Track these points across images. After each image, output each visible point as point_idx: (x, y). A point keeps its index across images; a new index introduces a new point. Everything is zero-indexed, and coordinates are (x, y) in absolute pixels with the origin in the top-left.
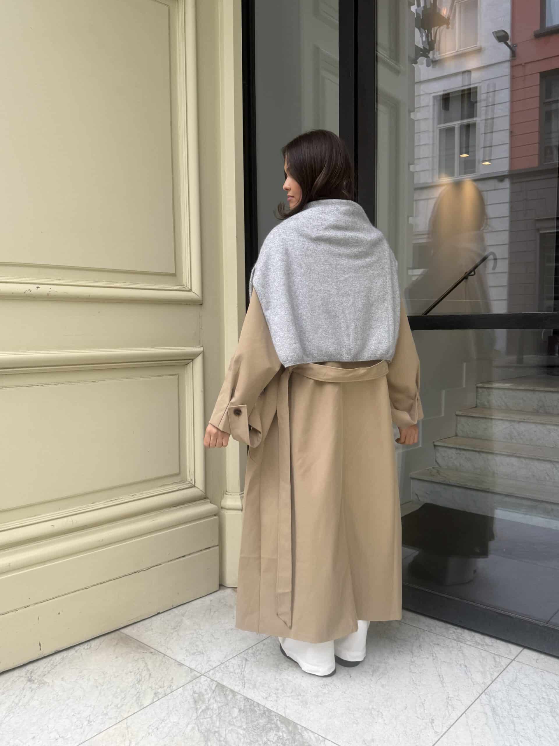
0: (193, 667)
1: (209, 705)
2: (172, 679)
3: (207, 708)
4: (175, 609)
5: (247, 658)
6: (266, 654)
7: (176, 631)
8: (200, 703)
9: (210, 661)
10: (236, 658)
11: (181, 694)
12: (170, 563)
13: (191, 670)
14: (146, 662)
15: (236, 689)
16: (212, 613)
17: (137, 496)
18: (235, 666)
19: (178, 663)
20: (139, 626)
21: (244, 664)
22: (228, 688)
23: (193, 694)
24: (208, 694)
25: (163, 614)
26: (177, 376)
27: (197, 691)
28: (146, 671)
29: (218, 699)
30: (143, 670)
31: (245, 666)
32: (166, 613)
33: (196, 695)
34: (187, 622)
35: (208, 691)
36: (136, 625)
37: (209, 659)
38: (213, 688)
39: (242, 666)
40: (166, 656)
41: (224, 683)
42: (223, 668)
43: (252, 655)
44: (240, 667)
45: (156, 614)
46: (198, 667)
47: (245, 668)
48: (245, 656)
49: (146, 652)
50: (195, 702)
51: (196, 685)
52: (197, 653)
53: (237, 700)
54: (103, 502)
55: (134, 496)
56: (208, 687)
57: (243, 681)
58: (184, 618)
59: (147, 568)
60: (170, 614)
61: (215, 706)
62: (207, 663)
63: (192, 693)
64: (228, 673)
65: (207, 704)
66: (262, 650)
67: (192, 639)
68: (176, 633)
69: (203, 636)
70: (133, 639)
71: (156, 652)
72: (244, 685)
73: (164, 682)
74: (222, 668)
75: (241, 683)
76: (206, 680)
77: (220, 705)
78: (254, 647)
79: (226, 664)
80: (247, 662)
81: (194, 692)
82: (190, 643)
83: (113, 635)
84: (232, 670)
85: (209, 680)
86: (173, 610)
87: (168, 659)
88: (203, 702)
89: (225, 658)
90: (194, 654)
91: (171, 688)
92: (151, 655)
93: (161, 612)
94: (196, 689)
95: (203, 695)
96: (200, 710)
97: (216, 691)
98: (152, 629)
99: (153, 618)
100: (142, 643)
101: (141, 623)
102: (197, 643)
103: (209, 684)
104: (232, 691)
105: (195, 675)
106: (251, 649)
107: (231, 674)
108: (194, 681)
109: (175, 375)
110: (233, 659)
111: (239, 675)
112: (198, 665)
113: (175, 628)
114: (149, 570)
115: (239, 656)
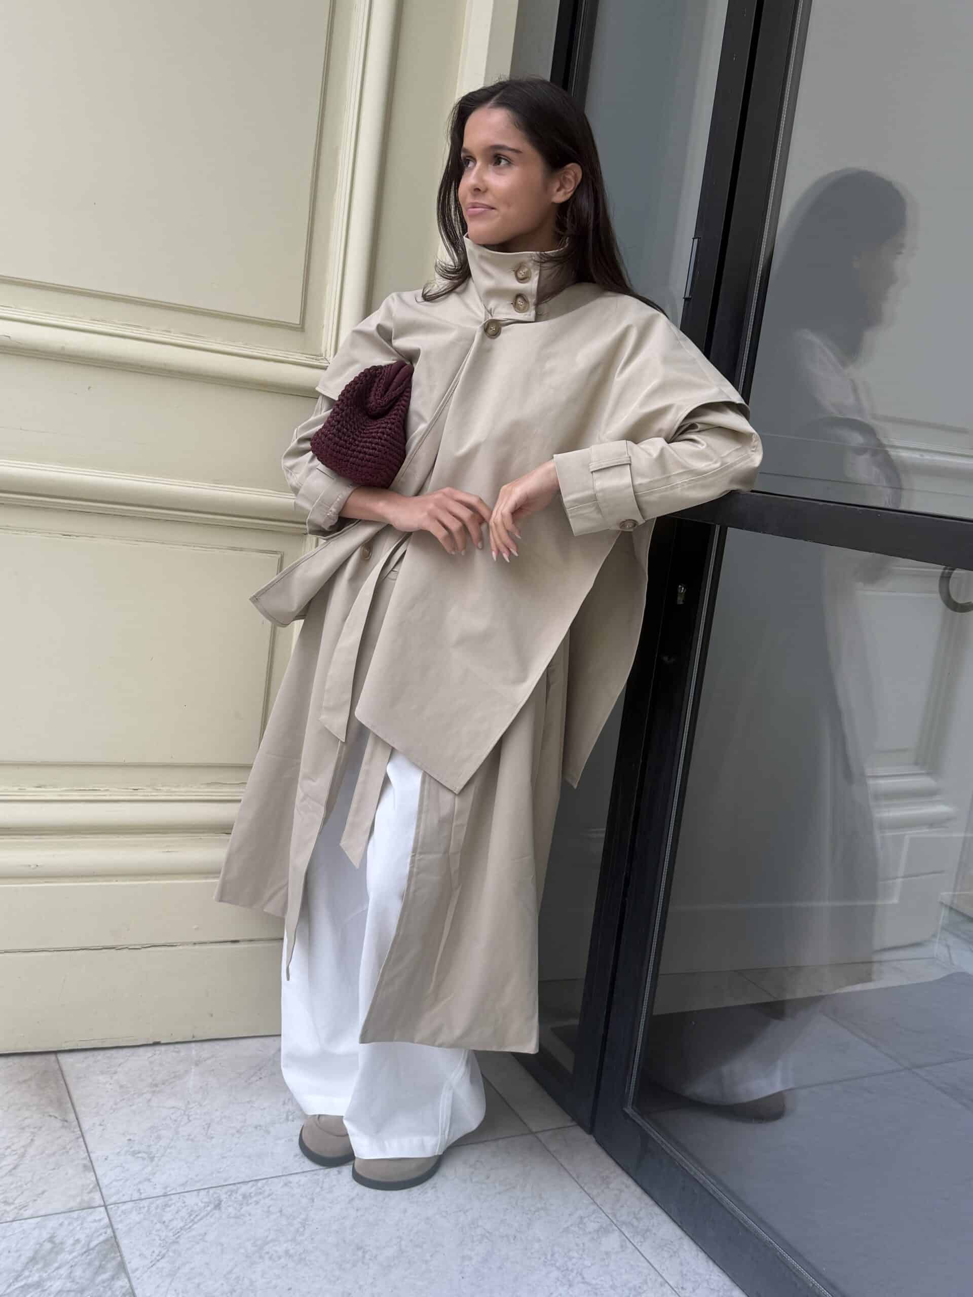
0: (104, 1182)
1: (49, 1278)
2: (43, 1192)
3: (38, 1285)
4: (199, 1044)
5: (223, 1205)
6: (269, 1207)
7: (154, 1092)
8: (39, 1266)
9: (149, 1180)
10: (203, 1193)
11: (24, 1231)
12: (197, 947)
13: (94, 1187)
14: (35, 1138)
15: (133, 1262)
16: (254, 1079)
17: (142, 794)
18: (184, 1210)
19: (87, 1162)
20: (99, 1058)
21: (202, 1214)
22: (121, 1256)
23: (44, 1242)
24: (71, 1252)
25: (163, 1048)
26: (279, 556)
27: (57, 1240)
28: (16, 1156)
29: (78, 1272)
30: (14, 1153)
31: (201, 1219)
32: (171, 1047)
33: (48, 1246)
34: (192, 1081)
35: (78, 1247)
36: (96, 1053)
37: (151, 1177)
38: (92, 1245)
39: (197, 1216)
40: (81, 1139)
41: (124, 1243)
42: (157, 1208)
43: (240, 1198)
44: (191, 1215)
45: (151, 1042)
46: (114, 1183)
47: (196, 1223)
48: (223, 1197)
49: (57, 1115)
50: (33, 1260)
51: (69, 1224)
52: (140, 1155)
53: (110, 1289)
54: (58, 789)
55: (135, 793)
56: (87, 1236)
57: (164, 1251)
58: (194, 1069)
59: (139, 945)
60: (178, 1052)
61: (57, 1285)
62: (140, 1182)
63: (45, 1235)
64: (155, 1221)
65: (45, 1275)
66: (269, 1195)
67: (165, 1119)
68: (148, 1096)
69: (190, 1121)
70: (62, 1082)
71: (76, 1123)
72: (158, 1261)
73: (22, 1193)
74: (154, 1206)
75: (155, 1255)
76: (100, 1220)
77: (69, 1285)
78: (260, 1184)
79: (171, 1200)
80: (217, 1212)
81: (51, 1239)
82: (153, 1128)
83: (38, 1059)
84: (167, 1217)
85: (106, 1220)
86: (193, 1045)
87: (79, 1146)
88: (46, 1265)
89: (183, 1185)
90: (134, 1154)
91: (22, 1211)
92: (58, 1124)
93: (162, 1042)
94: (61, 1234)
95: (62, 1250)
96: (22, 1283)
97: (91, 1252)
98: (115, 1073)
99: (141, 1050)
100: (70, 1098)
101: (109, 1053)
102: (163, 1132)
103: (97, 1230)
104: (122, 1266)
105: (93, 1199)
106: (251, 1184)
107: (158, 1226)
108: (75, 1214)
109: (275, 552)
110: (195, 1192)
111: (171, 1234)
112: (117, 1181)
113: (156, 1085)
114: (143, 950)
115: (211, 1191)
